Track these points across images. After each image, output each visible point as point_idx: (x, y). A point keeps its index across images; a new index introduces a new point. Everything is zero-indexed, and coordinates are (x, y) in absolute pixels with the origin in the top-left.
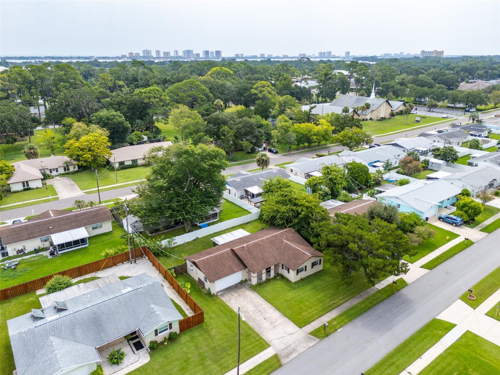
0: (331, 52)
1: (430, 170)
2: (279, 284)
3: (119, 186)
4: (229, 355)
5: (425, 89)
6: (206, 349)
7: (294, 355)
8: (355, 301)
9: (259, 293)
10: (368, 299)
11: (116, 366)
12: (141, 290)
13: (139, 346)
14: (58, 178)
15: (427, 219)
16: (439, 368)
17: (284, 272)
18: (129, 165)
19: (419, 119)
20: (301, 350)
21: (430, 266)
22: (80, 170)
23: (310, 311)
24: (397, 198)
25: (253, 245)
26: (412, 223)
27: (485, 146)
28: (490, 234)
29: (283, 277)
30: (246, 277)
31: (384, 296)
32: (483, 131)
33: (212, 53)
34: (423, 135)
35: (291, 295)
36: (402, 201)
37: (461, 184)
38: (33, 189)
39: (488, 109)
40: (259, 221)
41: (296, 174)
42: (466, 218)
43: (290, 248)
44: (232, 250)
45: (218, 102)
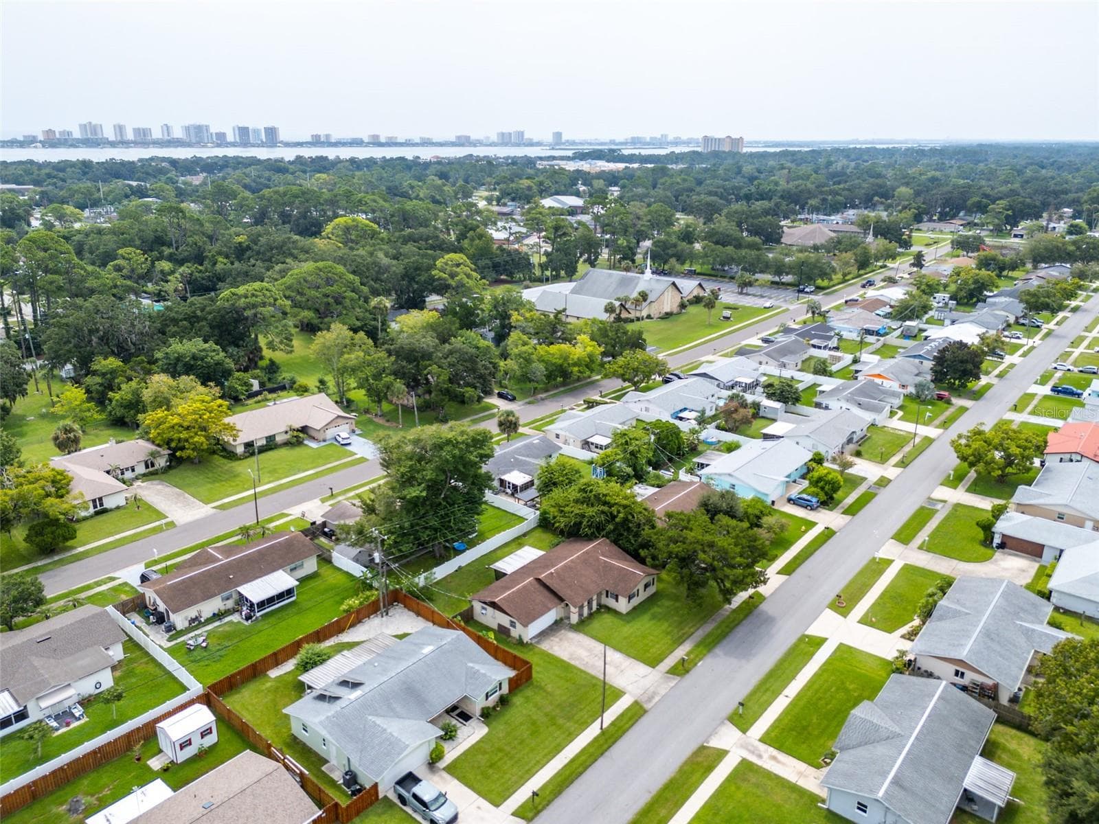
0: (522, 133)
1: (763, 417)
2: (607, 619)
3: (269, 489)
4: (581, 710)
5: (730, 249)
6: (551, 708)
7: (657, 699)
8: (709, 627)
9: (586, 634)
10: (723, 622)
11: (451, 741)
12: (447, 646)
13: (465, 717)
14: (138, 483)
15: (773, 502)
16: (816, 686)
17: (611, 602)
18: (263, 446)
19: (727, 313)
20: (663, 692)
21: (788, 570)
22: (173, 464)
23: (657, 646)
24: (730, 475)
25: (562, 568)
26: (757, 512)
27: (834, 368)
28: (856, 517)
29: (609, 610)
30: (562, 615)
31: (742, 616)
32: (830, 338)
33: (256, 131)
34: (741, 352)
35: (628, 630)
36: (737, 479)
37: (809, 443)
38: (111, 510)
39: (834, 286)
40: (540, 530)
41: (566, 442)
42: (823, 497)
43: (612, 567)
44: (538, 580)
45: (380, 303)
